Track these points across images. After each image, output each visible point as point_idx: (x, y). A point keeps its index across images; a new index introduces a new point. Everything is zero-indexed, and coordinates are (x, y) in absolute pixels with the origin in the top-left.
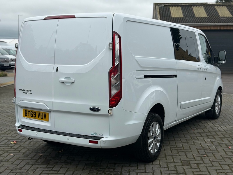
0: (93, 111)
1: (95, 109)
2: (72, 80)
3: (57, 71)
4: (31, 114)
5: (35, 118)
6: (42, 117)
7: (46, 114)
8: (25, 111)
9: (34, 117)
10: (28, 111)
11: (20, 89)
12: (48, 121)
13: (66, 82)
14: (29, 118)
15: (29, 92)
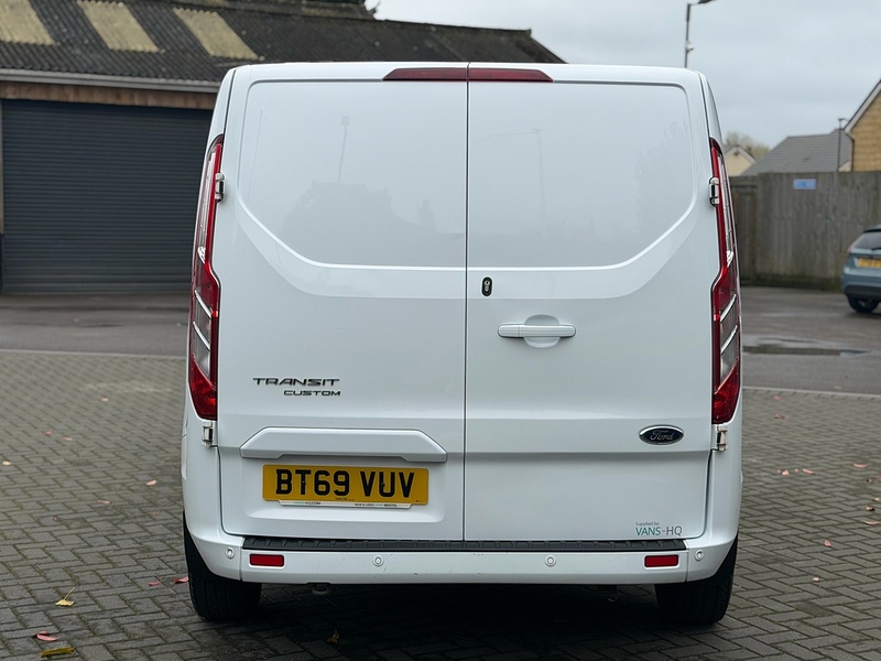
0: (656, 442)
1: (663, 434)
2: (563, 326)
3: (487, 292)
4: (318, 483)
5: (345, 500)
6: (387, 489)
7: (412, 475)
8: (280, 472)
9: (337, 492)
10: (297, 472)
11: (259, 380)
12: (422, 501)
13: (532, 337)
14: (304, 503)
15: (328, 387)
